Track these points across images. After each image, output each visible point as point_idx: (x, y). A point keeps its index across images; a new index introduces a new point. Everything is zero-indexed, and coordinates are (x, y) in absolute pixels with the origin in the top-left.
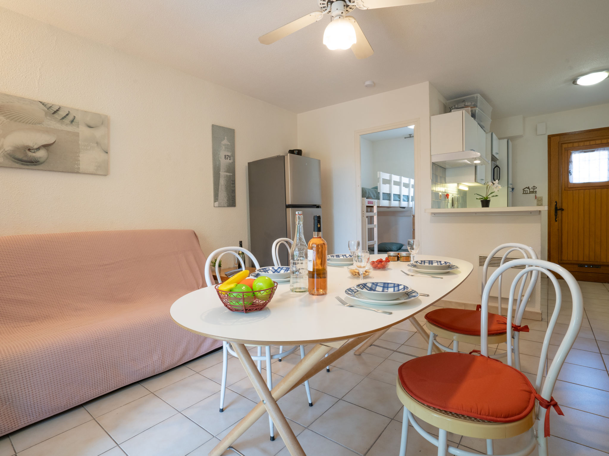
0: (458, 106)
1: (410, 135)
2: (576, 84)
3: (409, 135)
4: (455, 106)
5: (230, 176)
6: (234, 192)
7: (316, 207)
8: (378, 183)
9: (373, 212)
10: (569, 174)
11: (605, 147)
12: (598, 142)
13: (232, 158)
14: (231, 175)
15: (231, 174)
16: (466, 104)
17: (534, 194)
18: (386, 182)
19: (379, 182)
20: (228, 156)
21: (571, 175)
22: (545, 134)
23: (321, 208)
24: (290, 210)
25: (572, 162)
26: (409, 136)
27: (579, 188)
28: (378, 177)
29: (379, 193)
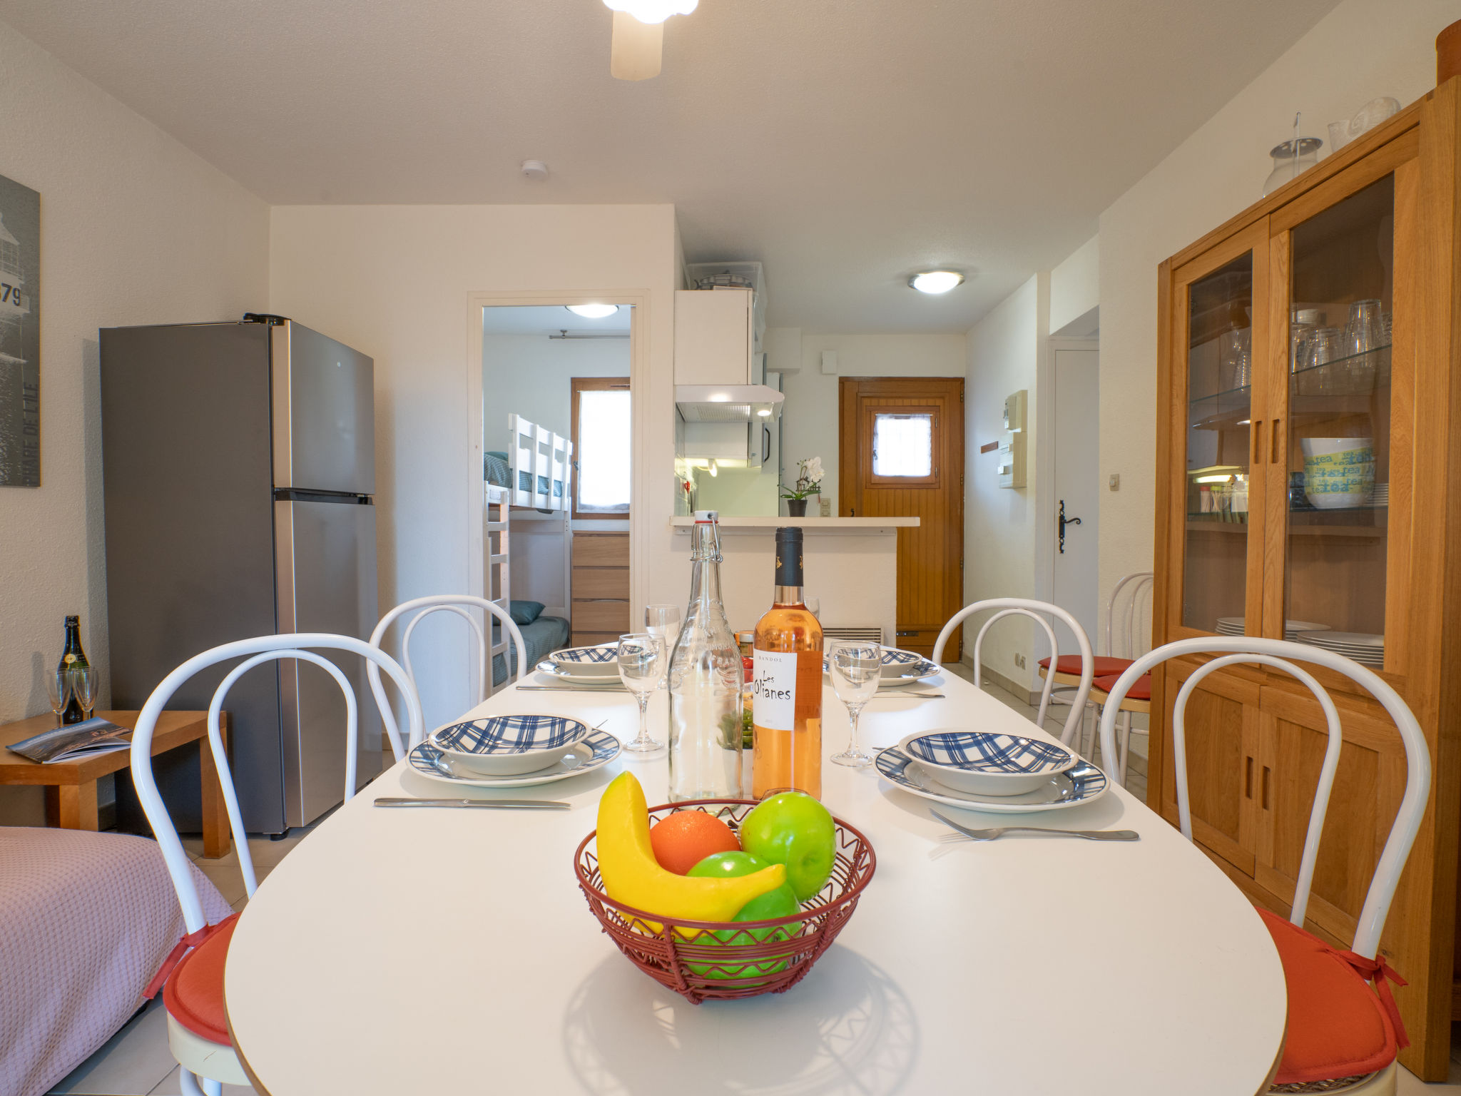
0: (715, 280)
1: (564, 331)
2: (912, 287)
3: (562, 331)
4: (709, 278)
5: (14, 365)
6: (32, 431)
7: (357, 500)
8: (510, 445)
9: (499, 521)
10: (874, 458)
11: (924, 413)
12: (915, 402)
13: (25, 299)
14: (20, 365)
15: (23, 361)
16: (734, 279)
17: (816, 495)
18: (528, 442)
19: (512, 442)
20: (9, 287)
21: (876, 459)
22: (834, 374)
23: (371, 504)
24: (286, 512)
25: (877, 434)
26: (562, 334)
27: (886, 486)
28: (510, 428)
29: (511, 469)
